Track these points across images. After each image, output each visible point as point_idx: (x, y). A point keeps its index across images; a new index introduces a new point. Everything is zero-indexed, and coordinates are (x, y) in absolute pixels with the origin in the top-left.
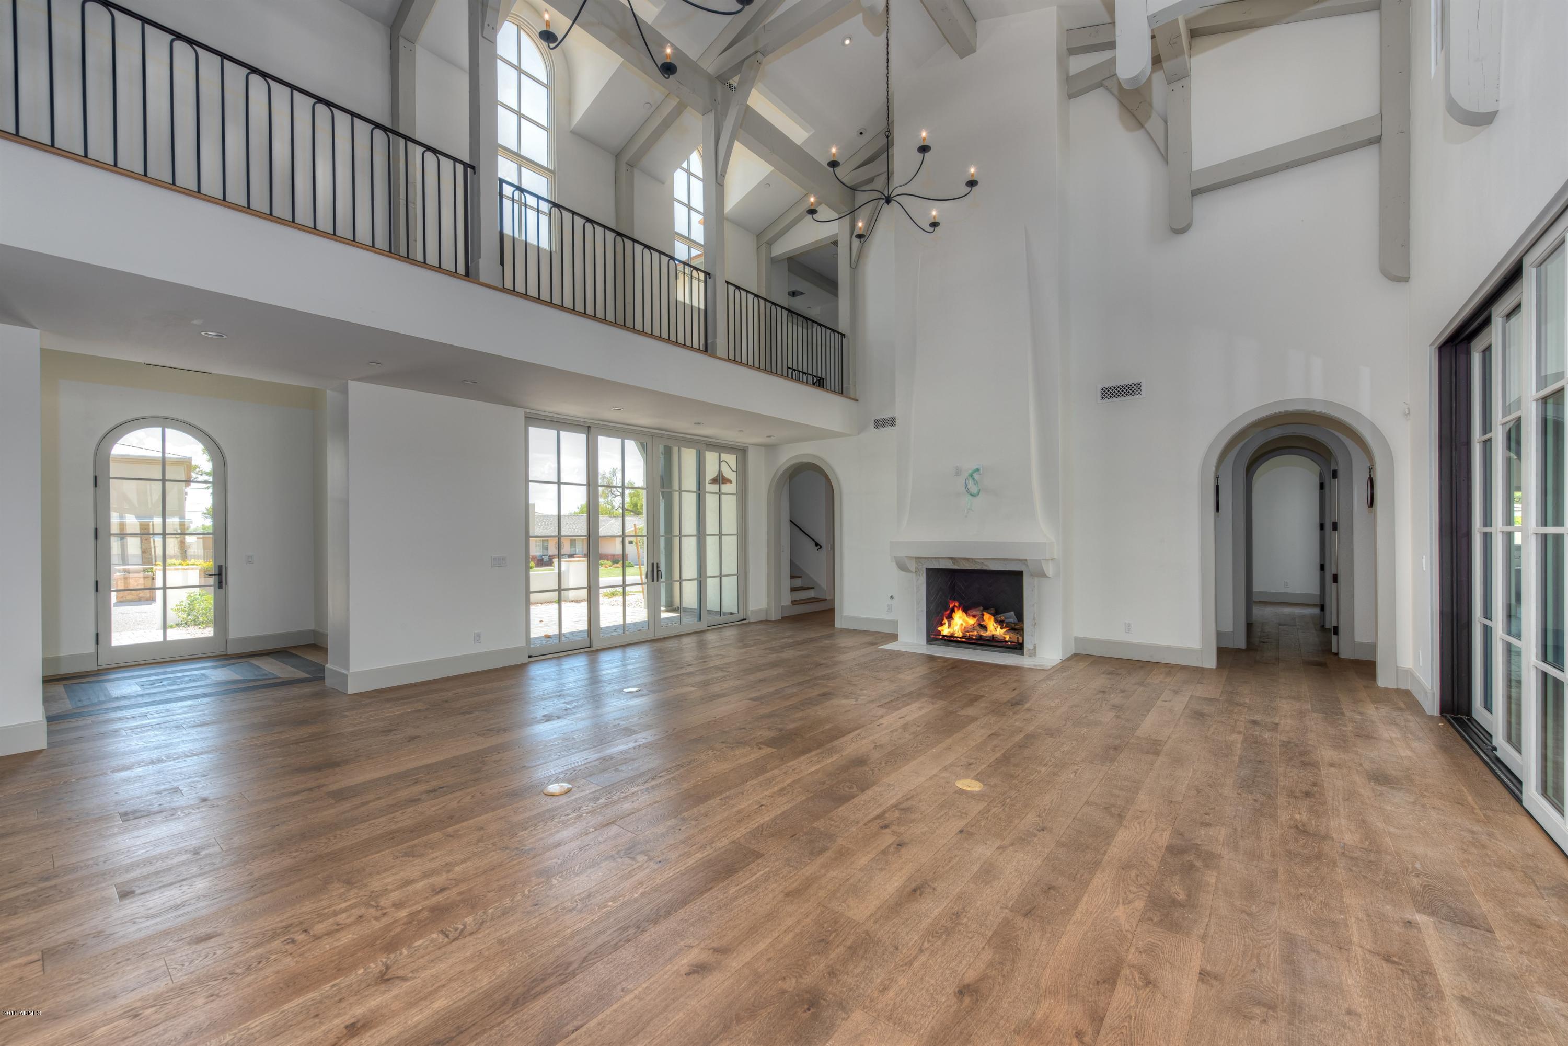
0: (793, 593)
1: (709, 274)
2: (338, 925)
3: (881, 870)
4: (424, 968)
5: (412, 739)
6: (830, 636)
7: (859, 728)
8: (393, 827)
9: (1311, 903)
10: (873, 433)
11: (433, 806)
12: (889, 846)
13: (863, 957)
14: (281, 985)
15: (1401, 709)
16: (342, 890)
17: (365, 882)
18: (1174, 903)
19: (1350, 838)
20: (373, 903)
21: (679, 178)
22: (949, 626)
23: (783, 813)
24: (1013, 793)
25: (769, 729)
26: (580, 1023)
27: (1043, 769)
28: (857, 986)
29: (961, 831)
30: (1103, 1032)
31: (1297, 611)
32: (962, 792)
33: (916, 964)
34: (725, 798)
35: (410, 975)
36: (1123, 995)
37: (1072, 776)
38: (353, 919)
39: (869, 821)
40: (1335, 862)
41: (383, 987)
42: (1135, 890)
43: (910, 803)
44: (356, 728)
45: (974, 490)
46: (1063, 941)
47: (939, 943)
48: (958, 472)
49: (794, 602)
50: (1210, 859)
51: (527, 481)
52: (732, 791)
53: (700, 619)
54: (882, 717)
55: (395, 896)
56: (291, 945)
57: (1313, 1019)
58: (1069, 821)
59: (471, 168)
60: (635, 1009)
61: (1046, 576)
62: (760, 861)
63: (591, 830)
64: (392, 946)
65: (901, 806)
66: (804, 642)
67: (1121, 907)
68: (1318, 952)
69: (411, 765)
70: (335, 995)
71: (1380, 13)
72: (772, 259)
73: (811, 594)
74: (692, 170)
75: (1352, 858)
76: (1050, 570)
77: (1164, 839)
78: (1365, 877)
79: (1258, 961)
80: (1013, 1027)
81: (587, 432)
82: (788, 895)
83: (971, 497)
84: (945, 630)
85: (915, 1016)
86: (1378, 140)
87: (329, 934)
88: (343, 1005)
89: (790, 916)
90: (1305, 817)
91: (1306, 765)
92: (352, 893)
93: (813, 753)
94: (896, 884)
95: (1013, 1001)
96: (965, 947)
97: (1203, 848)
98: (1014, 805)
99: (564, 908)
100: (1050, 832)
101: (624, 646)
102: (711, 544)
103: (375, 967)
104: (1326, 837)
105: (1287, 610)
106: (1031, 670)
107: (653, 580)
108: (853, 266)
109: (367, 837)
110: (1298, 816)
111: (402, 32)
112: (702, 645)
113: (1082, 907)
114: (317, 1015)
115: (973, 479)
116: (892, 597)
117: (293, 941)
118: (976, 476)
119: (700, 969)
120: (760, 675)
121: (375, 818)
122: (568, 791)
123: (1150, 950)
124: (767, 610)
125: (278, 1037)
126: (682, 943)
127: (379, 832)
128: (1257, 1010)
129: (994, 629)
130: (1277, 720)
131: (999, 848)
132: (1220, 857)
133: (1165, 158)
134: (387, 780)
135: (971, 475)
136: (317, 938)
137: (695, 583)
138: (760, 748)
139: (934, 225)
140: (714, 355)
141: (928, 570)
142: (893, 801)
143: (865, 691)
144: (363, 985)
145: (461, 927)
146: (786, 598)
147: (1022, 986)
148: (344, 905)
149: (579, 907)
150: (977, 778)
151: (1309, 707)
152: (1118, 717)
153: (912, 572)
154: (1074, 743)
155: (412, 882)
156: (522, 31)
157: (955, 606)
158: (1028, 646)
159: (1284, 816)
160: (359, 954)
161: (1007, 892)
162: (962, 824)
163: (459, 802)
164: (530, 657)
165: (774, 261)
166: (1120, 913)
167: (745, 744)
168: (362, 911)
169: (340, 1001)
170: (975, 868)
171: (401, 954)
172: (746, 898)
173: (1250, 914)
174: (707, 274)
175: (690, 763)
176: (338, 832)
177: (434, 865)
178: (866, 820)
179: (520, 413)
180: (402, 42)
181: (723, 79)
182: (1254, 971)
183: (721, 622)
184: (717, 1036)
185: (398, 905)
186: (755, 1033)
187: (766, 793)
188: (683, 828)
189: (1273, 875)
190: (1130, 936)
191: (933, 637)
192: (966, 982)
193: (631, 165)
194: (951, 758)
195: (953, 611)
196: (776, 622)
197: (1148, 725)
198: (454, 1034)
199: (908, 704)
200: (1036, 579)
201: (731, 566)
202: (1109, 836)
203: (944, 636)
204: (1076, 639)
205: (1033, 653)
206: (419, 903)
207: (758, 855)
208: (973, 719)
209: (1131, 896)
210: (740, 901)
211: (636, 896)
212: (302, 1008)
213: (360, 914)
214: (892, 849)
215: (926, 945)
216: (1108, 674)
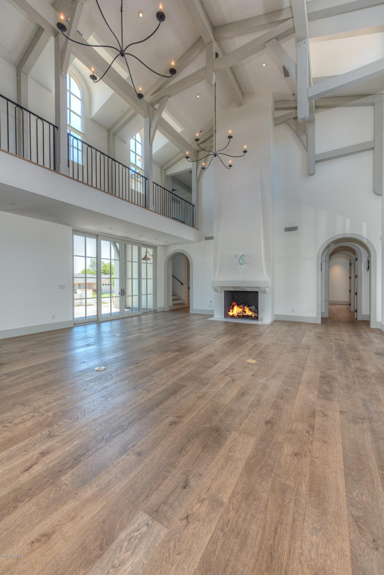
0: (173, 301)
1: (147, 179)
2: (24, 419)
3: (229, 388)
4: (66, 431)
5: (33, 354)
6: (188, 316)
7: (208, 345)
8: (36, 385)
9: (367, 390)
10: (204, 242)
11: (51, 377)
12: (230, 381)
13: (230, 415)
14: (6, 442)
15: (379, 334)
16: (22, 407)
17: (31, 404)
18: (327, 392)
19: (374, 371)
20: (36, 411)
21: (132, 142)
22: (232, 312)
23: (189, 373)
24: (267, 363)
25: (176, 346)
26: (134, 444)
27: (274, 355)
28: (231, 424)
29: (253, 375)
30: (315, 430)
31: (341, 306)
32: (249, 363)
33: (249, 416)
34: (166, 369)
35: (61, 434)
36: (318, 420)
37: (284, 357)
38: (29, 417)
39: (220, 374)
40: (371, 378)
41: (51, 439)
42: (314, 389)
43: (233, 367)
44: (7, 351)
45: (242, 262)
46: (295, 405)
47: (255, 409)
48: (236, 256)
49: (174, 305)
50: (335, 379)
51: (73, 256)
52: (168, 367)
53: (139, 310)
54: (215, 341)
55: (45, 408)
56: (6, 428)
57: (376, 422)
58: (287, 370)
59: (56, 127)
60: (153, 438)
61: (267, 293)
62: (185, 388)
63: (118, 382)
64: (50, 425)
65: (230, 369)
66: (180, 318)
67: (310, 394)
68: (373, 403)
69: (36, 363)
70: (31, 443)
71: (374, 107)
72: (166, 176)
73: (179, 302)
74: (137, 139)
75: (376, 376)
76: (268, 290)
77: (319, 374)
78: (381, 381)
79: (356, 407)
80: (286, 432)
81: (96, 237)
82: (198, 398)
83: (241, 265)
84: (231, 314)
85: (254, 431)
86: (373, 148)
87: (21, 423)
88: (36, 446)
89: (201, 405)
90: (359, 365)
91: (356, 351)
92: (26, 408)
93: (194, 353)
94: (235, 392)
95: (284, 424)
96: (264, 410)
97: (332, 376)
98: (268, 366)
99: (116, 408)
100: (282, 374)
101: (111, 320)
102: (144, 282)
103: (45, 432)
104: (367, 371)
105: (338, 306)
106: (262, 325)
107: (122, 296)
108: (198, 180)
109: (26, 389)
110: (357, 365)
111: (22, 70)
112: (140, 320)
113: (298, 395)
114: (26, 451)
115: (242, 259)
116: (211, 302)
117: (6, 426)
118: (242, 258)
119: (173, 423)
120: (167, 329)
121: (27, 382)
122: (105, 369)
123: (323, 406)
124: (164, 307)
125: (11, 460)
126: (165, 416)
127: (30, 387)
128: (359, 421)
129: (248, 313)
130: (343, 338)
131: (266, 379)
132: (337, 378)
133: (307, 149)
134: (28, 369)
135: (241, 257)
136: (16, 425)
137: (137, 297)
138: (174, 352)
139: (230, 166)
140: (148, 209)
141: (225, 291)
142: (227, 367)
143: (207, 333)
144: (42, 439)
145: (76, 417)
146: (171, 303)
147: (286, 420)
148: (24, 413)
149: (121, 407)
150: (254, 358)
151: (352, 334)
152: (294, 339)
153: (218, 292)
154: (282, 347)
155: (51, 403)
156: (71, 77)
157: (234, 304)
158: (260, 317)
159: (353, 366)
160: (37, 429)
161: (273, 392)
162: (252, 373)
163: (61, 375)
164: (74, 324)
165: (167, 177)
166: (311, 396)
167: (168, 351)
168: (33, 414)
169: (34, 445)
170: (261, 386)
171: (54, 427)
172: (184, 400)
173: (350, 394)
174: (146, 179)
175: (149, 358)
176: (12, 388)
177: (58, 397)
178: (219, 373)
179: (70, 229)
180: (22, 74)
181: (152, 105)
182: (356, 409)
183: (147, 312)
184: (187, 443)
185: (48, 411)
186: (200, 441)
187: (181, 367)
188: (153, 379)
189: (354, 382)
190: (316, 402)
191: (226, 315)
192: (267, 420)
193: (114, 135)
194: (243, 353)
195: (233, 306)
196: (167, 311)
197: (305, 340)
198: (86, 452)
199: (223, 337)
200: (263, 294)
201: (150, 290)
202: (301, 374)
203: (230, 316)
204: (275, 315)
205: (262, 320)
206: (56, 410)
207: (184, 386)
208: (247, 341)
209: (313, 391)
210: (182, 401)
211: (142, 402)
212: (18, 449)
213: (32, 415)
214: (231, 382)
215: (251, 410)
216: (288, 326)
